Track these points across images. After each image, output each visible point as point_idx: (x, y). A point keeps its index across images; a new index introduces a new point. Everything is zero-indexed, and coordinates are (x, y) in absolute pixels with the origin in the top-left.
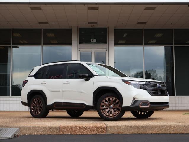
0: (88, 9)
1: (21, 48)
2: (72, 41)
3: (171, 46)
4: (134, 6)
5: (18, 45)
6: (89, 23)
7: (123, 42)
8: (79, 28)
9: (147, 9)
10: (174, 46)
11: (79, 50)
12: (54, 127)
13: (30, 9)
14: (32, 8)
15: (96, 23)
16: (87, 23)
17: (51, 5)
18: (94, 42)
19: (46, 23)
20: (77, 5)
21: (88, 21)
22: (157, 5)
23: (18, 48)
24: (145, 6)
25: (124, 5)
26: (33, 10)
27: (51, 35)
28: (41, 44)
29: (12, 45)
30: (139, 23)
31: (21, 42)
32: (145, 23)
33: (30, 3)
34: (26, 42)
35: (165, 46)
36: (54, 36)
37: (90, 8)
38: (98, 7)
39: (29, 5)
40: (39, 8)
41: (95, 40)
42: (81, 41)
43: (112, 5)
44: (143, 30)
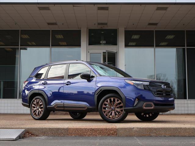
0: (98, 10)
1: (29, 49)
2: (81, 43)
3: (183, 48)
4: (145, 7)
5: (27, 47)
6: (99, 24)
7: (134, 44)
8: (89, 29)
9: (158, 9)
10: (186, 47)
11: (89, 52)
12: (62, 129)
13: (38, 9)
14: (40, 9)
15: (106, 24)
16: (97, 24)
17: (60, 5)
18: (104, 44)
19: (55, 24)
20: (86, 5)
21: (98, 22)
22: (169, 5)
23: (26, 49)
24: (156, 6)
25: (135, 6)
26: (41, 11)
27: (60, 37)
28: (49, 46)
29: (20, 47)
30: (150, 24)
31: (30, 44)
32: (156, 24)
33: (38, 3)
34: (34, 43)
35: (177, 47)
36: (63, 38)
37: (100, 9)
38: (108, 8)
39: (37, 5)
40: (48, 9)
41: (105, 42)
42: (91, 43)
43: (123, 6)
44: (154, 31)
